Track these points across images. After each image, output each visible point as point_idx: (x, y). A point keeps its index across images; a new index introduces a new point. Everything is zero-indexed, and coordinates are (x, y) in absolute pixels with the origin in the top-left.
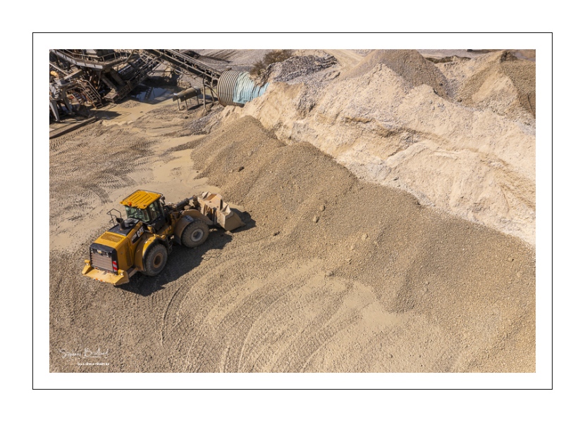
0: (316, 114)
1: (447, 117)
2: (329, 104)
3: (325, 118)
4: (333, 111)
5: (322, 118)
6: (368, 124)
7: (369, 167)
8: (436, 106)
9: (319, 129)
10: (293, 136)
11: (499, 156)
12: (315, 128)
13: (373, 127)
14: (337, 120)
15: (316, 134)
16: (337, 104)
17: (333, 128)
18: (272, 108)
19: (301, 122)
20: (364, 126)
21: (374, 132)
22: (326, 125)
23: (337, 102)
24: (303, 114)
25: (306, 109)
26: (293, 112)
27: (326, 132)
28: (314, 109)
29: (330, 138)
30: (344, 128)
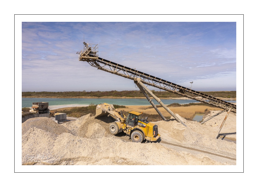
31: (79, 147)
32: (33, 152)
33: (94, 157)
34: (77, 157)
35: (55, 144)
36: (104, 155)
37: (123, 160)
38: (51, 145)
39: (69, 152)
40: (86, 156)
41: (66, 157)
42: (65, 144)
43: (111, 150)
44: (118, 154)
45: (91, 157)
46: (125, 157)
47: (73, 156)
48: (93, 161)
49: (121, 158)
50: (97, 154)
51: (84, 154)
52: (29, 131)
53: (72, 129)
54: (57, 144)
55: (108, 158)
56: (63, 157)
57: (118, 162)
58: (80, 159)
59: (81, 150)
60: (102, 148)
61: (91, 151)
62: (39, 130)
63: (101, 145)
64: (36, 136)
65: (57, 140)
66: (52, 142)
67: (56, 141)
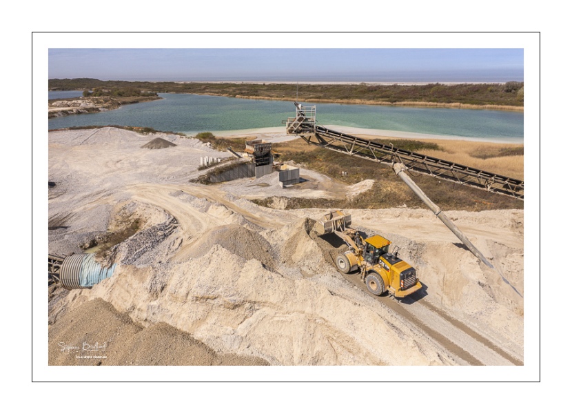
0: (168, 294)
1: (277, 288)
2: (179, 285)
3: (177, 298)
4: (183, 291)
5: (174, 298)
6: (216, 300)
7: (224, 339)
8: (267, 278)
9: (173, 308)
10: (149, 318)
11: (320, 315)
12: (169, 307)
13: (221, 303)
14: (188, 298)
15: (170, 313)
16: (185, 284)
17: (186, 306)
18: (123, 291)
19: (155, 303)
20: (212, 302)
21: (222, 307)
22: (178, 304)
23: (185, 282)
24: (155, 295)
25: (157, 290)
26: (146, 295)
27: (180, 310)
28: (165, 289)
29: (184, 315)
30: (195, 305)
31: (269, 287)
32: (215, 282)
33: (285, 306)
34: (264, 301)
35: (241, 274)
36: (299, 307)
37: (323, 321)
38: (237, 275)
39: (254, 293)
40: (275, 302)
41: (250, 299)
42: (252, 279)
43: (309, 302)
44: (318, 311)
45: (281, 306)
46: (327, 319)
47: (259, 299)
48: (283, 311)
49: (321, 318)
50: (290, 303)
51: (273, 299)
52: (212, 250)
53: (275, 243)
54: (244, 275)
55: (304, 312)
56: (247, 297)
57: (317, 321)
58: (267, 304)
59: (270, 292)
60: (298, 297)
61: (282, 297)
62: (224, 250)
63: (297, 291)
64: (220, 259)
65: (245, 268)
66: (238, 271)
67: (243, 270)
